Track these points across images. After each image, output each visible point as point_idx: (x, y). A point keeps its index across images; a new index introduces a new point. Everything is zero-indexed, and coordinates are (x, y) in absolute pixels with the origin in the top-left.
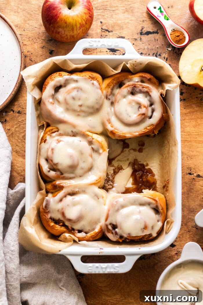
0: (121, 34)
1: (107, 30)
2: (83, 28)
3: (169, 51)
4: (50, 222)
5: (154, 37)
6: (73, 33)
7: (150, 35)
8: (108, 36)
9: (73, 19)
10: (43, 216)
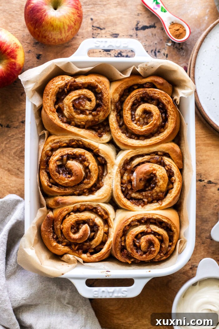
0: (114, 31)
1: (98, 28)
2: (73, 29)
3: (169, 46)
4: (53, 241)
5: (151, 32)
6: (61, 36)
7: (147, 30)
8: (100, 34)
9: (60, 21)
10: (44, 236)
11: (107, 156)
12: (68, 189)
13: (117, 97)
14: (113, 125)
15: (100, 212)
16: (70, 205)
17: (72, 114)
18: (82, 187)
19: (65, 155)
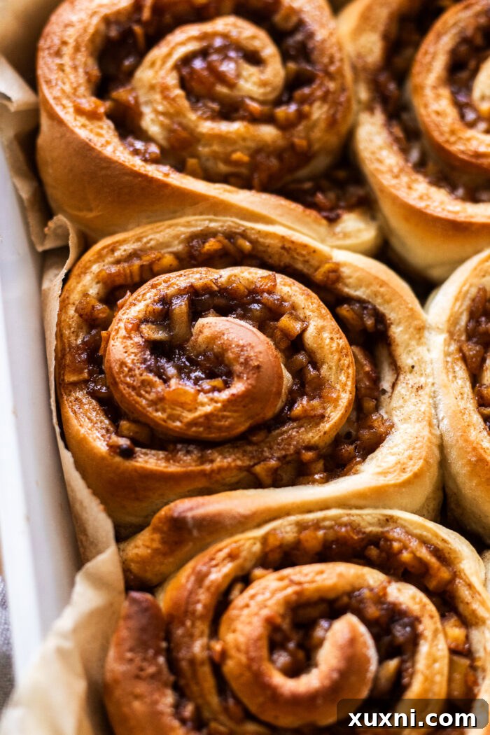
11: (382, 290)
12: (221, 453)
13: (372, 47)
14: (380, 161)
15: (405, 547)
16: (243, 531)
17: (184, 121)
18: (290, 437)
19: (180, 293)
